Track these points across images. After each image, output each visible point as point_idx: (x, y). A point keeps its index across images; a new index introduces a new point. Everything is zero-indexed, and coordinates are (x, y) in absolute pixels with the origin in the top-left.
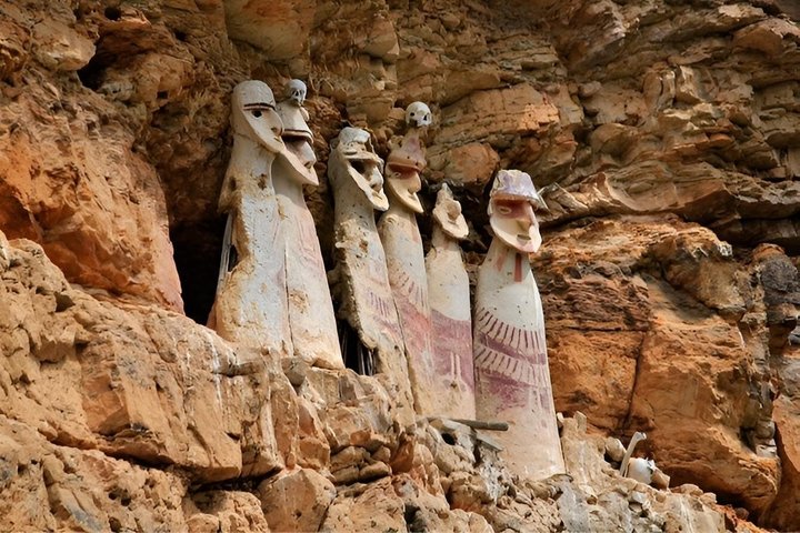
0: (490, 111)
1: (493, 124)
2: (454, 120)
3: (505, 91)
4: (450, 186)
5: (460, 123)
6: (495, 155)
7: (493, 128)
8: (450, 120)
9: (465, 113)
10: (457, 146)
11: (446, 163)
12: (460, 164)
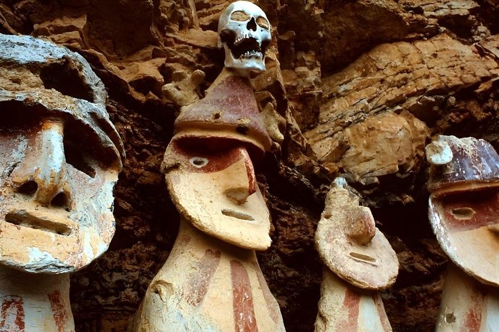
0: (405, 66)
1: (411, 83)
2: (348, 87)
3: (419, 44)
4: (354, 185)
5: (358, 90)
6: (420, 125)
7: (411, 87)
8: (342, 89)
9: (364, 75)
10: (359, 120)
11: (343, 148)
12: (367, 147)
